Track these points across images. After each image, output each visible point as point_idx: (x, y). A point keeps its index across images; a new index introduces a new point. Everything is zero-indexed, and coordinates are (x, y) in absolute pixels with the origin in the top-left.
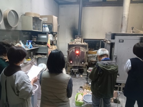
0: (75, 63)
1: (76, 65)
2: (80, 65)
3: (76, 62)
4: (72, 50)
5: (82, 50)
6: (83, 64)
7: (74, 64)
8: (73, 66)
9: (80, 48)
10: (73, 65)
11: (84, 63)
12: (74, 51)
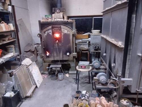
0: (55, 54)
1: (56, 59)
2: (63, 57)
3: (57, 53)
4: (46, 32)
5: (66, 32)
6: (69, 56)
7: (54, 57)
8: (52, 61)
9: (60, 28)
10: (52, 59)
11: (70, 53)
12: (51, 34)
